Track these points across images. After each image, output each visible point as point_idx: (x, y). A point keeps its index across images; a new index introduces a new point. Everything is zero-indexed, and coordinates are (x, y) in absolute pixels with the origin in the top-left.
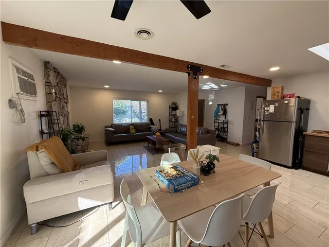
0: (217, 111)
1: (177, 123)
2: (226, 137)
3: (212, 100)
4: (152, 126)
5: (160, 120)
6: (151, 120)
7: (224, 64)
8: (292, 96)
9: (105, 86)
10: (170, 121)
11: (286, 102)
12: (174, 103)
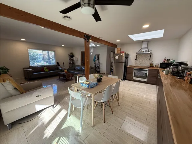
0: (95, 58)
1: (74, 65)
2: (99, 71)
3: (92, 53)
4: (59, 67)
5: (63, 63)
6: (58, 63)
7: (100, 36)
8: (123, 52)
9: (22, 39)
10: (70, 63)
11: (122, 55)
12: (72, 53)
